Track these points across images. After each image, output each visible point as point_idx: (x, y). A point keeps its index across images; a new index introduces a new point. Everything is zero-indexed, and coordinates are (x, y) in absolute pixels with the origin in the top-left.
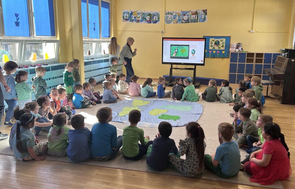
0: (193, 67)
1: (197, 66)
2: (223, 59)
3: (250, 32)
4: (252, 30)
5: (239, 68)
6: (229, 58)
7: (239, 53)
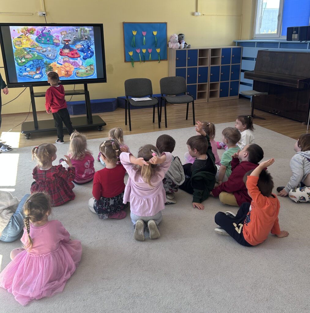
2: (159, 62)
3: (193, 14)
4: (197, 11)
5: (188, 76)
6: (167, 60)
7: (188, 50)
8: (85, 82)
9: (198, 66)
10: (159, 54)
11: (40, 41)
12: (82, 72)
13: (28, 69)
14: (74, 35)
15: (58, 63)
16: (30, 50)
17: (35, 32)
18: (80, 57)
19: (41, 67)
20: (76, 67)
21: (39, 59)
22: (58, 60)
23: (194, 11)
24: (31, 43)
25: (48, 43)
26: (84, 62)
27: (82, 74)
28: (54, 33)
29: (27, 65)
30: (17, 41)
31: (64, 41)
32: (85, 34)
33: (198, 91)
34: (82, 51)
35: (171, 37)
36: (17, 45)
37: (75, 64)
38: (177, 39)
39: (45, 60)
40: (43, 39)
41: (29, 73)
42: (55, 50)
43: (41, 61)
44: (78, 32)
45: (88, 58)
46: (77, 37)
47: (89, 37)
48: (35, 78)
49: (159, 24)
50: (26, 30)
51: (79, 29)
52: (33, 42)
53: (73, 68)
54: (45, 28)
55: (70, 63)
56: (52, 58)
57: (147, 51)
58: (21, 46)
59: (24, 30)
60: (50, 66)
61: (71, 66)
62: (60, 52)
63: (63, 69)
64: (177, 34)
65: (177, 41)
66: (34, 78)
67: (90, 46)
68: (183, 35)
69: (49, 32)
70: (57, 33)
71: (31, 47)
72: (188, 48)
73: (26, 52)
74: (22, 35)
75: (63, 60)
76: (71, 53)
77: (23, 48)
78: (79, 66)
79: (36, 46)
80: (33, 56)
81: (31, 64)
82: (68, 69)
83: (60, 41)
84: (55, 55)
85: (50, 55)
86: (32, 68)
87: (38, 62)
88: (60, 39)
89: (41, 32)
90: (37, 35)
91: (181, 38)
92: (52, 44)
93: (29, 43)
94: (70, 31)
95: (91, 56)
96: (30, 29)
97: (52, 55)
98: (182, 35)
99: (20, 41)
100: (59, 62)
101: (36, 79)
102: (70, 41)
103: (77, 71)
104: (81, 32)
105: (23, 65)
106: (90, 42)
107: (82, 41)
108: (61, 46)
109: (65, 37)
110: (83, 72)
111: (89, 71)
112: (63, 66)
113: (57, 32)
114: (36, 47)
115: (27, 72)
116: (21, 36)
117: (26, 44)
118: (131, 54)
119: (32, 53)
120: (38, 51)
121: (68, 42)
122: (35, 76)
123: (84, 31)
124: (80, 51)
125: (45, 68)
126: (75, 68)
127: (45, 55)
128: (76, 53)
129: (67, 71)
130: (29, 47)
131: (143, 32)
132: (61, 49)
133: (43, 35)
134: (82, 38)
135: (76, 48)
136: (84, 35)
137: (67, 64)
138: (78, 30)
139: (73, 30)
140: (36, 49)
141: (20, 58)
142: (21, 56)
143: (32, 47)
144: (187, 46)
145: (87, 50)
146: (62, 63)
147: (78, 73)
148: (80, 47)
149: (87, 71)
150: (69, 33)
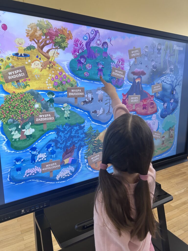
13: (42, 156)
14: (153, 60)
16: (51, 96)
19: (77, 145)
24: (57, 77)
32: (171, 59)
40: (87, 66)
41: (42, 168)
43: (78, 128)
45: (169, 114)
47: (176, 67)
50: (45, 31)
54: (96, 35)
56: (104, 117)
59: (39, 33)
60: (97, 139)
66: (56, 180)
67: (175, 88)
71: (54, 90)
74: (30, 48)
79: (67, 86)
80: (58, 116)
81: (52, 140)
83: (126, 75)
86: (53, 152)
87: (71, 133)
88: (127, 68)
90: (75, 51)
93: (49, 75)
96: (59, 32)
99: (23, 69)
101: (61, 179)
102: (143, 73)
104: (166, 53)
105: (25, 148)
106: (176, 78)
107: (165, 75)
109: (136, 63)
111: (167, 140)
119: (55, 108)
120: (72, 100)
121: (141, 78)
122: (58, 172)
123: (170, 53)
124: (158, 98)
125: (85, 147)
127: (89, 112)
130: (48, 88)
133: (91, 54)
134: (166, 69)
135: (152, 93)
136: (169, 62)
138: (161, 49)
139: (153, 47)
140: (67, 96)
141: (17, 126)
142: (23, 119)
143: (58, 90)
145: (169, 96)
148: (160, 89)
149: (163, 141)
150: (145, 55)
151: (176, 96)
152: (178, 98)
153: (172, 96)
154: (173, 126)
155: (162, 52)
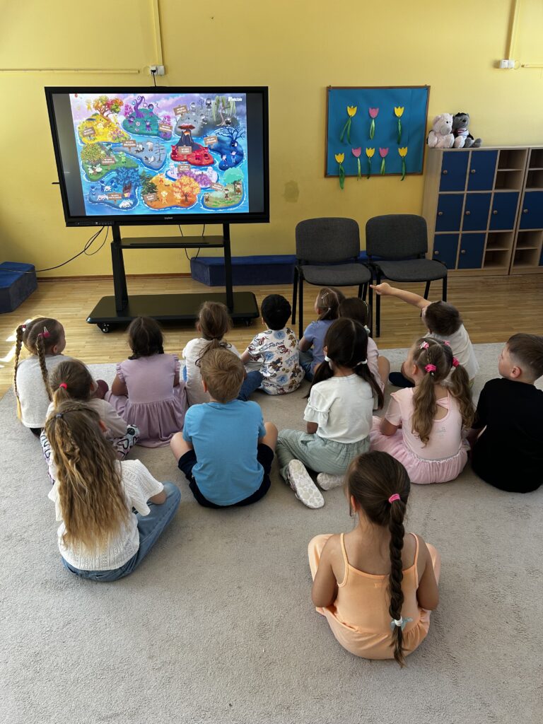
0: (216, 230)
1: (232, 226)
2: (403, 179)
3: (497, 65)
4: (507, 57)
5: (468, 212)
6: (421, 174)
7: (473, 152)
8: (226, 219)
9: (494, 191)
10: (403, 159)
11: (131, 127)
12: (216, 198)
13: (108, 188)
14: (202, 115)
15: (167, 177)
17: (122, 108)
18: (213, 163)
19: (134, 184)
20: (204, 187)
21: (130, 166)
22: (167, 169)
23: (500, 56)
24: (114, 133)
25: (147, 132)
26: (222, 175)
27: (216, 202)
28: (160, 112)
29: (106, 179)
30: (87, 128)
31: (181, 128)
32: (226, 112)
33: (488, 247)
34: (219, 150)
35: (437, 120)
36: (86, 136)
37: (202, 179)
38: (450, 125)
39: (141, 170)
40: (138, 124)
41: (109, 196)
42: (162, 148)
43: (133, 171)
44: (210, 108)
45: (231, 167)
46: (209, 118)
47: (234, 119)
48: (120, 206)
49: (410, 91)
50: (104, 102)
51: (213, 102)
52: (117, 130)
53: (197, 187)
54: (142, 99)
55: (193, 177)
56: (156, 164)
57: (377, 152)
58: (94, 139)
59: (100, 104)
60: (150, 182)
61: (195, 184)
62: (171, 152)
63: (177, 190)
64: (451, 114)
65: (448, 130)
66: (118, 208)
67: (237, 140)
68: (466, 116)
69: (151, 108)
70: (166, 110)
71: (113, 142)
72: (473, 146)
73: (103, 152)
74: (96, 114)
75: (179, 170)
76: (195, 154)
77: (99, 144)
78: (212, 184)
79: (122, 139)
80: (117, 160)
81: (114, 178)
82: (187, 189)
83: (173, 129)
84: (162, 159)
85: (151, 157)
86: (115, 187)
87: (128, 174)
88: (173, 123)
89: (133, 107)
90: (126, 114)
91: (460, 122)
92: (155, 135)
93: (109, 131)
94: (194, 106)
95: (237, 163)
96: (113, 102)
97: (155, 159)
98: (464, 117)
99: (92, 128)
100: (169, 173)
101: (123, 208)
102: (193, 127)
103: (207, 196)
104: (218, 107)
105: (98, 180)
106: (236, 130)
107: (219, 127)
108: (174, 138)
109: (183, 118)
110: (219, 197)
111: (233, 194)
112: (178, 184)
113: (167, 108)
114: (124, 142)
115: (107, 193)
116: (93, 118)
117: (104, 135)
118: (340, 158)
119: (115, 155)
120: (127, 149)
121: (190, 131)
122: (120, 203)
123: (223, 106)
124: (213, 150)
125: (140, 187)
126: (202, 189)
127: (141, 159)
128: (206, 155)
129: (186, 195)
130: (109, 141)
131: (370, 109)
132: (173, 147)
133: (139, 114)
134: (220, 122)
135: (206, 144)
136: (223, 114)
137: (185, 179)
138: (211, 103)
139: (201, 102)
140: (123, 146)
141: (91, 165)
142: (94, 161)
143: (116, 142)
144: (473, 141)
145: (229, 148)
146: (175, 176)
147: (207, 200)
148: (215, 141)
149: (227, 195)
150: (192, 111)
151: (239, 149)
152: (242, 151)
153: (232, 148)
154: (239, 180)
155: (213, 105)
